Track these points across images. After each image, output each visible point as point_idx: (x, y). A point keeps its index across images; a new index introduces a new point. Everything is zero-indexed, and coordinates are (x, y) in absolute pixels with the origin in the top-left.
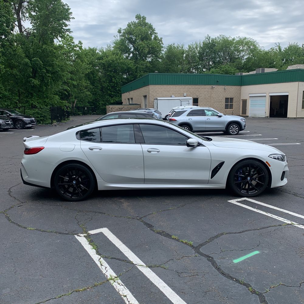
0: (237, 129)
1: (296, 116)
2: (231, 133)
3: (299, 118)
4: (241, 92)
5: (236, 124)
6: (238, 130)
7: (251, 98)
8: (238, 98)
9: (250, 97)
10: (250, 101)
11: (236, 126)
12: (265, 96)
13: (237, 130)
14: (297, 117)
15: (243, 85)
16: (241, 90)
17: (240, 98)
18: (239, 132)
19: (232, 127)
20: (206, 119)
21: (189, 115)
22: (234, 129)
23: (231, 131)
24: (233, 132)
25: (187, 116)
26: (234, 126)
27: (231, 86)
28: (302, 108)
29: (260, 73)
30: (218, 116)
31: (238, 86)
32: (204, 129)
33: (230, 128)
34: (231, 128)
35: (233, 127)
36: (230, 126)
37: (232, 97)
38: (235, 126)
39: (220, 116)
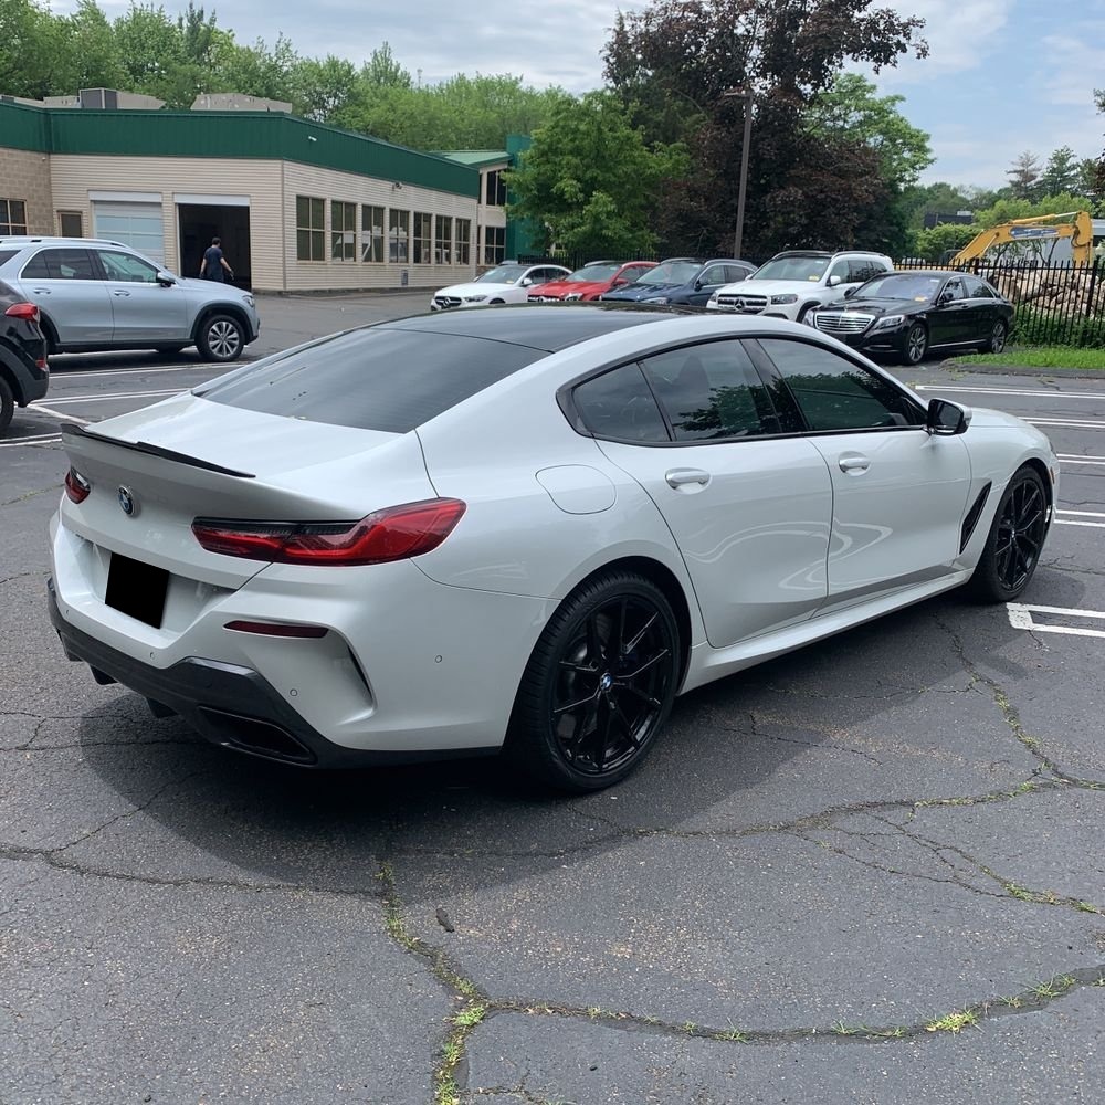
0: (235, 335)
1: (285, 286)
2: (215, 351)
3: (292, 293)
4: (50, 181)
5: (229, 318)
6: (237, 342)
7: (98, 206)
8: (44, 204)
9: (95, 202)
10: (94, 218)
11: (231, 326)
12: (159, 204)
13: (235, 339)
14: (288, 288)
15: (58, 152)
16: (49, 171)
17: (51, 205)
18: (241, 348)
19: (214, 327)
20: (112, 292)
21: (30, 272)
22: (222, 335)
23: (214, 347)
24: (221, 350)
25: (24, 276)
26: (224, 323)
27: (10, 151)
28: (299, 258)
29: (103, 111)
30: (158, 280)
31: (33, 150)
32: (108, 339)
33: (211, 334)
34: (213, 331)
35: (220, 327)
36: (208, 324)
37: (19, 198)
38: (227, 326)
39: (167, 283)
